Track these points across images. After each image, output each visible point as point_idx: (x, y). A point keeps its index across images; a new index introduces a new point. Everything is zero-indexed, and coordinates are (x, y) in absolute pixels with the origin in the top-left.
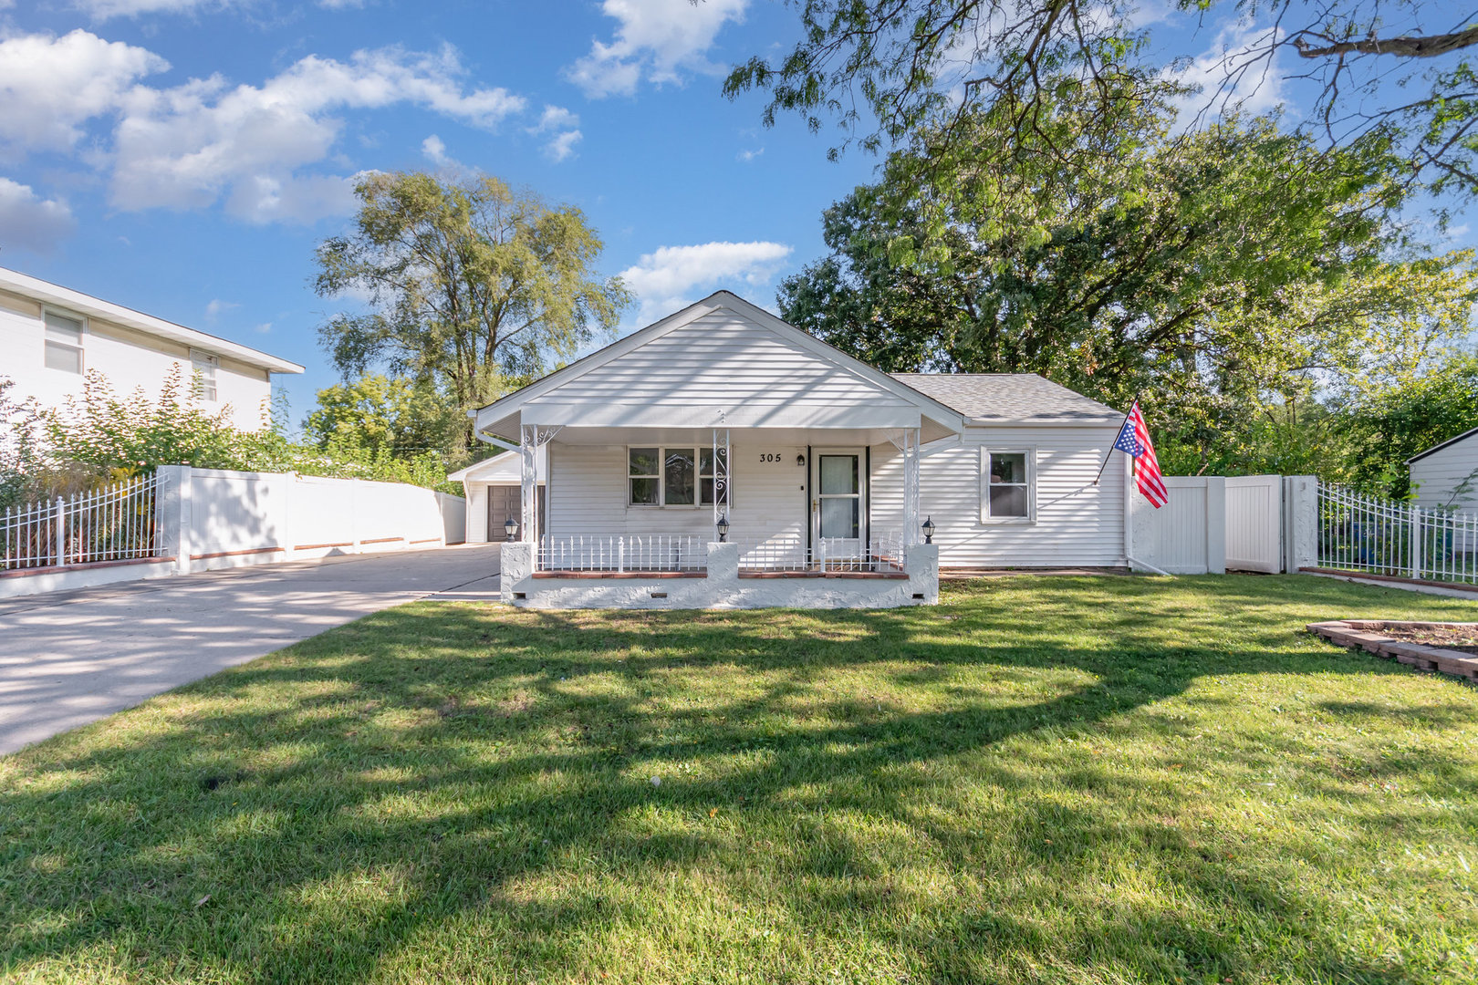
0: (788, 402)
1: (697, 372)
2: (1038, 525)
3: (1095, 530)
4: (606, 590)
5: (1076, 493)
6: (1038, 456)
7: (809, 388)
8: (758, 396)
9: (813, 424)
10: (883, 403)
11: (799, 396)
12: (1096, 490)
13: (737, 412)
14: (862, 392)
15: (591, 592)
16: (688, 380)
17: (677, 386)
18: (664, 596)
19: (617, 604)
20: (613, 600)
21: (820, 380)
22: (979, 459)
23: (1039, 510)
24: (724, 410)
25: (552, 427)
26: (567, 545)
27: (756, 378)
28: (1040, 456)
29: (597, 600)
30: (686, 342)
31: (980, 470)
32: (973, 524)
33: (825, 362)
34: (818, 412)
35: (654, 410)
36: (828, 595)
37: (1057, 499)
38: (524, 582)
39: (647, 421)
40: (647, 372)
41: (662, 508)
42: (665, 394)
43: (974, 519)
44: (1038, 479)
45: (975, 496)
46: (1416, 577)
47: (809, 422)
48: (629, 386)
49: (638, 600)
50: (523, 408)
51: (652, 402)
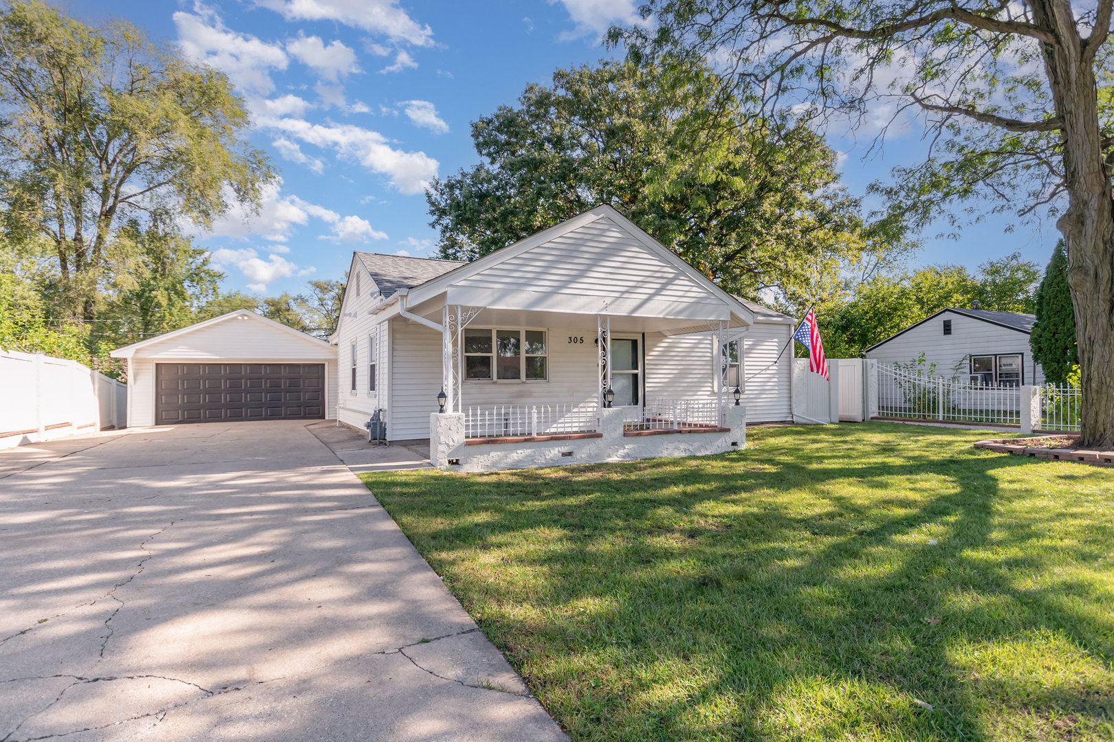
0: (651, 297)
1: (589, 267)
2: (746, 392)
3: (776, 396)
4: (528, 452)
5: (766, 370)
6: (745, 343)
7: (664, 287)
8: (630, 290)
9: (667, 314)
10: (708, 301)
11: (658, 292)
12: (776, 368)
13: (617, 302)
14: (696, 293)
15: (515, 454)
16: (582, 274)
17: (574, 279)
18: (570, 454)
19: (535, 463)
20: (533, 460)
21: (670, 282)
22: (712, 344)
23: (747, 382)
24: (608, 301)
25: (473, 308)
26: (491, 414)
27: (630, 277)
28: (747, 343)
29: (520, 461)
30: (580, 242)
31: (712, 353)
32: (709, 393)
33: (673, 267)
34: (670, 306)
35: (558, 297)
36: (682, 446)
37: (756, 374)
38: (458, 449)
39: (552, 307)
40: (552, 265)
41: (495, 383)
42: (565, 284)
43: (709, 389)
44: (746, 359)
45: (710, 372)
46: (941, 419)
47: (664, 313)
48: (538, 276)
49: (552, 460)
50: (449, 290)
51: (555, 291)
